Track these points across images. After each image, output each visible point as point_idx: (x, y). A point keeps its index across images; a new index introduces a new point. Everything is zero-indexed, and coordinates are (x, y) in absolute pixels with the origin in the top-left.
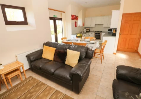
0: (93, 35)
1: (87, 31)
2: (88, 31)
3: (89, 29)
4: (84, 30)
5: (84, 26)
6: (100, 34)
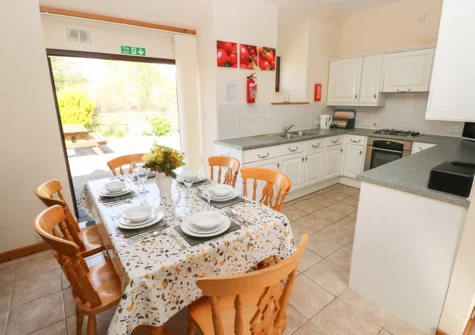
0: (364, 149)
1: (333, 127)
2: (344, 124)
3: (350, 115)
4: (319, 119)
5: (319, 100)
6: (401, 149)
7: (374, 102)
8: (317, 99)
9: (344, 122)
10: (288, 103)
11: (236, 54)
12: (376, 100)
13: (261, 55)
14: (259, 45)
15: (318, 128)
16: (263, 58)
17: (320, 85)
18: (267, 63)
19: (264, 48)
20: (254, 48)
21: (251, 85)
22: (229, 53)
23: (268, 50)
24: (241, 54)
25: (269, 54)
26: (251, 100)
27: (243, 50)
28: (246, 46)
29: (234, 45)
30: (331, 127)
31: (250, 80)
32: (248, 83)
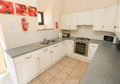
0: (73, 45)
1: (63, 36)
3: (68, 32)
4: (58, 34)
5: (58, 28)
6: (85, 45)
7: (75, 29)
8: (57, 28)
9: (67, 35)
10: (46, 29)
11: (13, 8)
12: (76, 28)
13: (29, 9)
14: (27, 5)
15: (58, 37)
16: (30, 11)
17: (58, 23)
18: (32, 13)
19: (30, 7)
20: (25, 6)
21: (24, 22)
22: (7, 7)
23: (33, 8)
24: (16, 8)
25: (33, 10)
26: (25, 29)
27: (18, 6)
28: (19, 5)
29: (10, 3)
30: (62, 37)
31: (23, 20)
32: (23, 21)
